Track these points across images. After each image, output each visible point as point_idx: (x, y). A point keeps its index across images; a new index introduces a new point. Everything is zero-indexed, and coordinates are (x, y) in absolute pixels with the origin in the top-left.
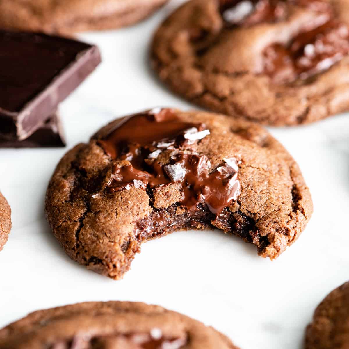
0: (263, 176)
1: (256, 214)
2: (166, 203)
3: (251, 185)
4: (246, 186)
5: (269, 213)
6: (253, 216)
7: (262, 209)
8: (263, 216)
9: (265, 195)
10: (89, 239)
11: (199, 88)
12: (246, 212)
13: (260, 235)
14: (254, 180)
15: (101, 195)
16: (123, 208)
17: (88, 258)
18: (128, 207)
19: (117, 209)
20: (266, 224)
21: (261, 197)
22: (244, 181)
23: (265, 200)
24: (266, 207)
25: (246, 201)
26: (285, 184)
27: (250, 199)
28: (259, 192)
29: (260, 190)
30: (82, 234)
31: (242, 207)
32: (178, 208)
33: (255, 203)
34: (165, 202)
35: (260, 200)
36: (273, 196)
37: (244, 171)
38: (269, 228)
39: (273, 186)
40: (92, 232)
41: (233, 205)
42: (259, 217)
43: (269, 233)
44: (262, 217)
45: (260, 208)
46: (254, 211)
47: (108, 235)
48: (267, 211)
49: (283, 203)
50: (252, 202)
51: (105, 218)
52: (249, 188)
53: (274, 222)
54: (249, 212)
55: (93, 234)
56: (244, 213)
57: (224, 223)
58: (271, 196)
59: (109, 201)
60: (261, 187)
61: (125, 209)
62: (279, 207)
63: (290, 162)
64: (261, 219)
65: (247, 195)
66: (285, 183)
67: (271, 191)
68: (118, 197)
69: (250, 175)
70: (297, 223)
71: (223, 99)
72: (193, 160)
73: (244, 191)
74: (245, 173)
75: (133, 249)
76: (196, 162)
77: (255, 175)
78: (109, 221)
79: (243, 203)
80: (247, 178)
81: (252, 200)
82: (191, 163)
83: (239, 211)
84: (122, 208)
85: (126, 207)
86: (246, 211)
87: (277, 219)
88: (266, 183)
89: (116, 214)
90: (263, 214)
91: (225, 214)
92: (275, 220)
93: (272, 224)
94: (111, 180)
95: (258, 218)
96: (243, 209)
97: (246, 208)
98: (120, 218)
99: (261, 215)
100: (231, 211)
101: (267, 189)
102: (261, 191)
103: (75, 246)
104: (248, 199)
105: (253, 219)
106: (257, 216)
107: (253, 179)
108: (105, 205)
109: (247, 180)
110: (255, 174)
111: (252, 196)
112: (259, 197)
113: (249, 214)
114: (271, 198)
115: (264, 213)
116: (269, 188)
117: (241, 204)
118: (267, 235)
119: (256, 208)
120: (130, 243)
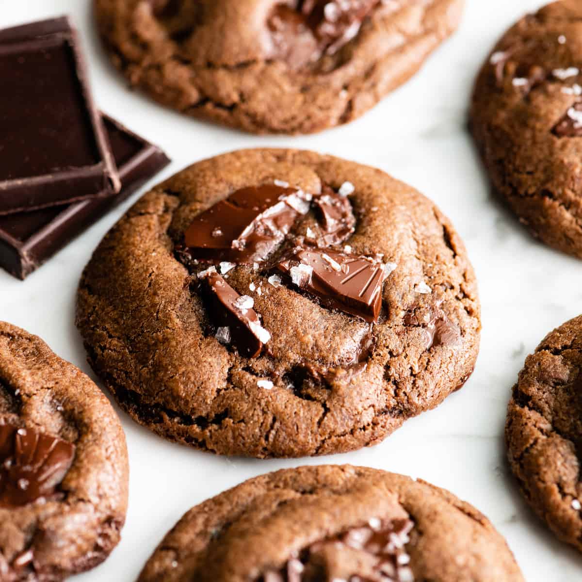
11: (194, 95)
71: (232, 107)
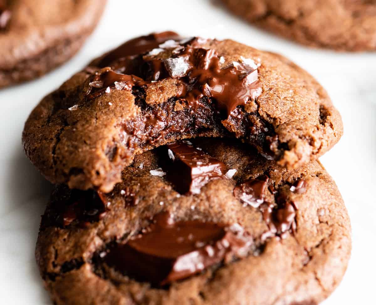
0: (288, 85)
1: (276, 119)
2: (160, 98)
3: (274, 89)
4: (268, 89)
5: (292, 120)
6: (272, 121)
7: (285, 115)
8: (285, 123)
9: (289, 102)
10: (67, 151)
12: (265, 116)
13: (279, 141)
14: (278, 86)
15: (79, 105)
16: (104, 112)
17: (67, 171)
18: (109, 110)
19: (96, 114)
20: (288, 130)
21: (284, 103)
22: (267, 84)
23: (289, 107)
24: (289, 114)
25: (267, 104)
26: (312, 100)
27: (271, 102)
28: (282, 98)
29: (284, 96)
30: (59, 149)
31: (261, 109)
32: (177, 102)
33: (277, 107)
34: (158, 96)
35: (283, 105)
36: (298, 105)
37: (266, 75)
38: (291, 134)
39: (300, 96)
40: (69, 143)
41: (250, 104)
42: (280, 122)
43: (290, 140)
44: (283, 122)
45: (282, 114)
46: (275, 115)
47: (88, 142)
48: (290, 118)
49: (309, 114)
50: (273, 105)
51: (83, 125)
52: (271, 92)
53: (298, 129)
54: (268, 115)
55: (71, 145)
56: (262, 116)
57: (237, 125)
58: (296, 104)
59: (88, 109)
60: (285, 94)
61: (105, 112)
62: (304, 117)
63: (318, 87)
64: (282, 125)
65: (268, 98)
66: (312, 98)
67: (296, 99)
68: (97, 102)
69: (273, 80)
70: (324, 135)
72: (199, 53)
73: (265, 93)
74: (268, 77)
75: (121, 156)
76: (202, 55)
77: (278, 82)
78: (88, 127)
79: (262, 104)
80: (270, 82)
81: (274, 104)
82: (197, 57)
83: (257, 113)
84: (102, 112)
85: (106, 110)
86: (265, 114)
87: (302, 126)
88: (291, 91)
89: (95, 119)
90: (284, 120)
91: (239, 114)
92: (298, 127)
93: (295, 131)
94: (90, 89)
95: (278, 123)
96: (262, 112)
97: (266, 111)
98: (100, 122)
99: (283, 121)
100: (246, 111)
101: (292, 97)
102: (285, 98)
103: (52, 164)
104: (269, 101)
105: (272, 124)
106: (277, 122)
107: (276, 84)
108: (83, 114)
109: (270, 83)
110: (278, 80)
111: (274, 100)
112: (282, 102)
113: (268, 119)
114: (296, 106)
115: (286, 119)
116: (294, 97)
117: (261, 105)
118: (288, 142)
119: (277, 112)
120: (116, 149)
